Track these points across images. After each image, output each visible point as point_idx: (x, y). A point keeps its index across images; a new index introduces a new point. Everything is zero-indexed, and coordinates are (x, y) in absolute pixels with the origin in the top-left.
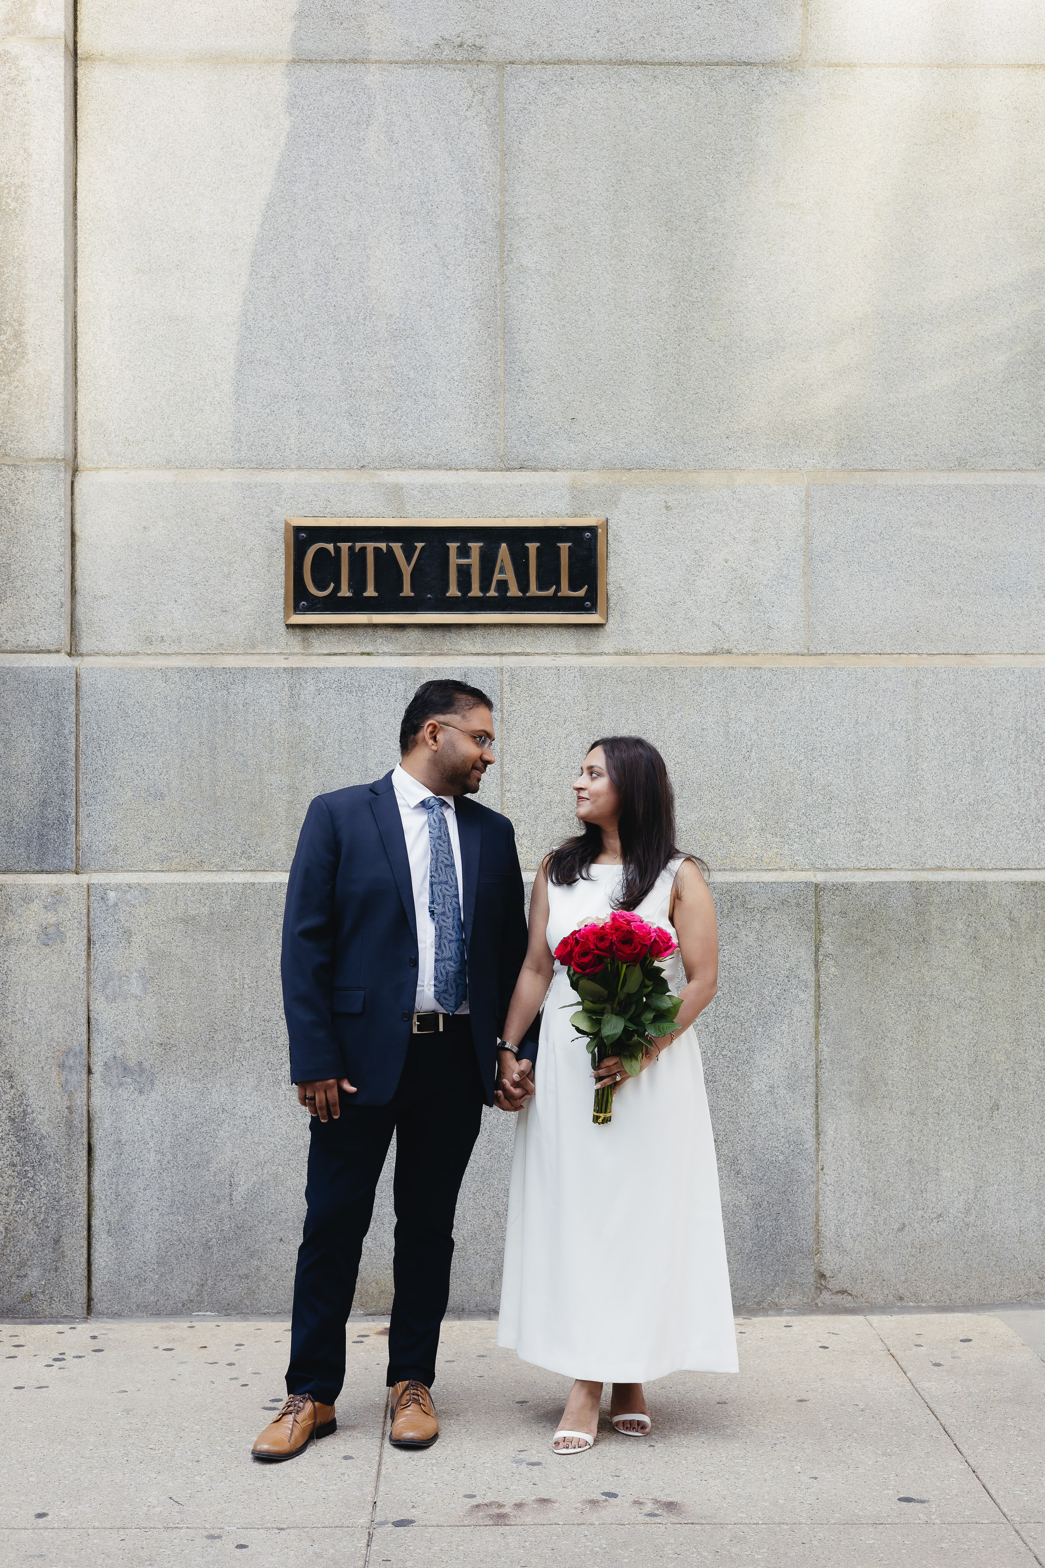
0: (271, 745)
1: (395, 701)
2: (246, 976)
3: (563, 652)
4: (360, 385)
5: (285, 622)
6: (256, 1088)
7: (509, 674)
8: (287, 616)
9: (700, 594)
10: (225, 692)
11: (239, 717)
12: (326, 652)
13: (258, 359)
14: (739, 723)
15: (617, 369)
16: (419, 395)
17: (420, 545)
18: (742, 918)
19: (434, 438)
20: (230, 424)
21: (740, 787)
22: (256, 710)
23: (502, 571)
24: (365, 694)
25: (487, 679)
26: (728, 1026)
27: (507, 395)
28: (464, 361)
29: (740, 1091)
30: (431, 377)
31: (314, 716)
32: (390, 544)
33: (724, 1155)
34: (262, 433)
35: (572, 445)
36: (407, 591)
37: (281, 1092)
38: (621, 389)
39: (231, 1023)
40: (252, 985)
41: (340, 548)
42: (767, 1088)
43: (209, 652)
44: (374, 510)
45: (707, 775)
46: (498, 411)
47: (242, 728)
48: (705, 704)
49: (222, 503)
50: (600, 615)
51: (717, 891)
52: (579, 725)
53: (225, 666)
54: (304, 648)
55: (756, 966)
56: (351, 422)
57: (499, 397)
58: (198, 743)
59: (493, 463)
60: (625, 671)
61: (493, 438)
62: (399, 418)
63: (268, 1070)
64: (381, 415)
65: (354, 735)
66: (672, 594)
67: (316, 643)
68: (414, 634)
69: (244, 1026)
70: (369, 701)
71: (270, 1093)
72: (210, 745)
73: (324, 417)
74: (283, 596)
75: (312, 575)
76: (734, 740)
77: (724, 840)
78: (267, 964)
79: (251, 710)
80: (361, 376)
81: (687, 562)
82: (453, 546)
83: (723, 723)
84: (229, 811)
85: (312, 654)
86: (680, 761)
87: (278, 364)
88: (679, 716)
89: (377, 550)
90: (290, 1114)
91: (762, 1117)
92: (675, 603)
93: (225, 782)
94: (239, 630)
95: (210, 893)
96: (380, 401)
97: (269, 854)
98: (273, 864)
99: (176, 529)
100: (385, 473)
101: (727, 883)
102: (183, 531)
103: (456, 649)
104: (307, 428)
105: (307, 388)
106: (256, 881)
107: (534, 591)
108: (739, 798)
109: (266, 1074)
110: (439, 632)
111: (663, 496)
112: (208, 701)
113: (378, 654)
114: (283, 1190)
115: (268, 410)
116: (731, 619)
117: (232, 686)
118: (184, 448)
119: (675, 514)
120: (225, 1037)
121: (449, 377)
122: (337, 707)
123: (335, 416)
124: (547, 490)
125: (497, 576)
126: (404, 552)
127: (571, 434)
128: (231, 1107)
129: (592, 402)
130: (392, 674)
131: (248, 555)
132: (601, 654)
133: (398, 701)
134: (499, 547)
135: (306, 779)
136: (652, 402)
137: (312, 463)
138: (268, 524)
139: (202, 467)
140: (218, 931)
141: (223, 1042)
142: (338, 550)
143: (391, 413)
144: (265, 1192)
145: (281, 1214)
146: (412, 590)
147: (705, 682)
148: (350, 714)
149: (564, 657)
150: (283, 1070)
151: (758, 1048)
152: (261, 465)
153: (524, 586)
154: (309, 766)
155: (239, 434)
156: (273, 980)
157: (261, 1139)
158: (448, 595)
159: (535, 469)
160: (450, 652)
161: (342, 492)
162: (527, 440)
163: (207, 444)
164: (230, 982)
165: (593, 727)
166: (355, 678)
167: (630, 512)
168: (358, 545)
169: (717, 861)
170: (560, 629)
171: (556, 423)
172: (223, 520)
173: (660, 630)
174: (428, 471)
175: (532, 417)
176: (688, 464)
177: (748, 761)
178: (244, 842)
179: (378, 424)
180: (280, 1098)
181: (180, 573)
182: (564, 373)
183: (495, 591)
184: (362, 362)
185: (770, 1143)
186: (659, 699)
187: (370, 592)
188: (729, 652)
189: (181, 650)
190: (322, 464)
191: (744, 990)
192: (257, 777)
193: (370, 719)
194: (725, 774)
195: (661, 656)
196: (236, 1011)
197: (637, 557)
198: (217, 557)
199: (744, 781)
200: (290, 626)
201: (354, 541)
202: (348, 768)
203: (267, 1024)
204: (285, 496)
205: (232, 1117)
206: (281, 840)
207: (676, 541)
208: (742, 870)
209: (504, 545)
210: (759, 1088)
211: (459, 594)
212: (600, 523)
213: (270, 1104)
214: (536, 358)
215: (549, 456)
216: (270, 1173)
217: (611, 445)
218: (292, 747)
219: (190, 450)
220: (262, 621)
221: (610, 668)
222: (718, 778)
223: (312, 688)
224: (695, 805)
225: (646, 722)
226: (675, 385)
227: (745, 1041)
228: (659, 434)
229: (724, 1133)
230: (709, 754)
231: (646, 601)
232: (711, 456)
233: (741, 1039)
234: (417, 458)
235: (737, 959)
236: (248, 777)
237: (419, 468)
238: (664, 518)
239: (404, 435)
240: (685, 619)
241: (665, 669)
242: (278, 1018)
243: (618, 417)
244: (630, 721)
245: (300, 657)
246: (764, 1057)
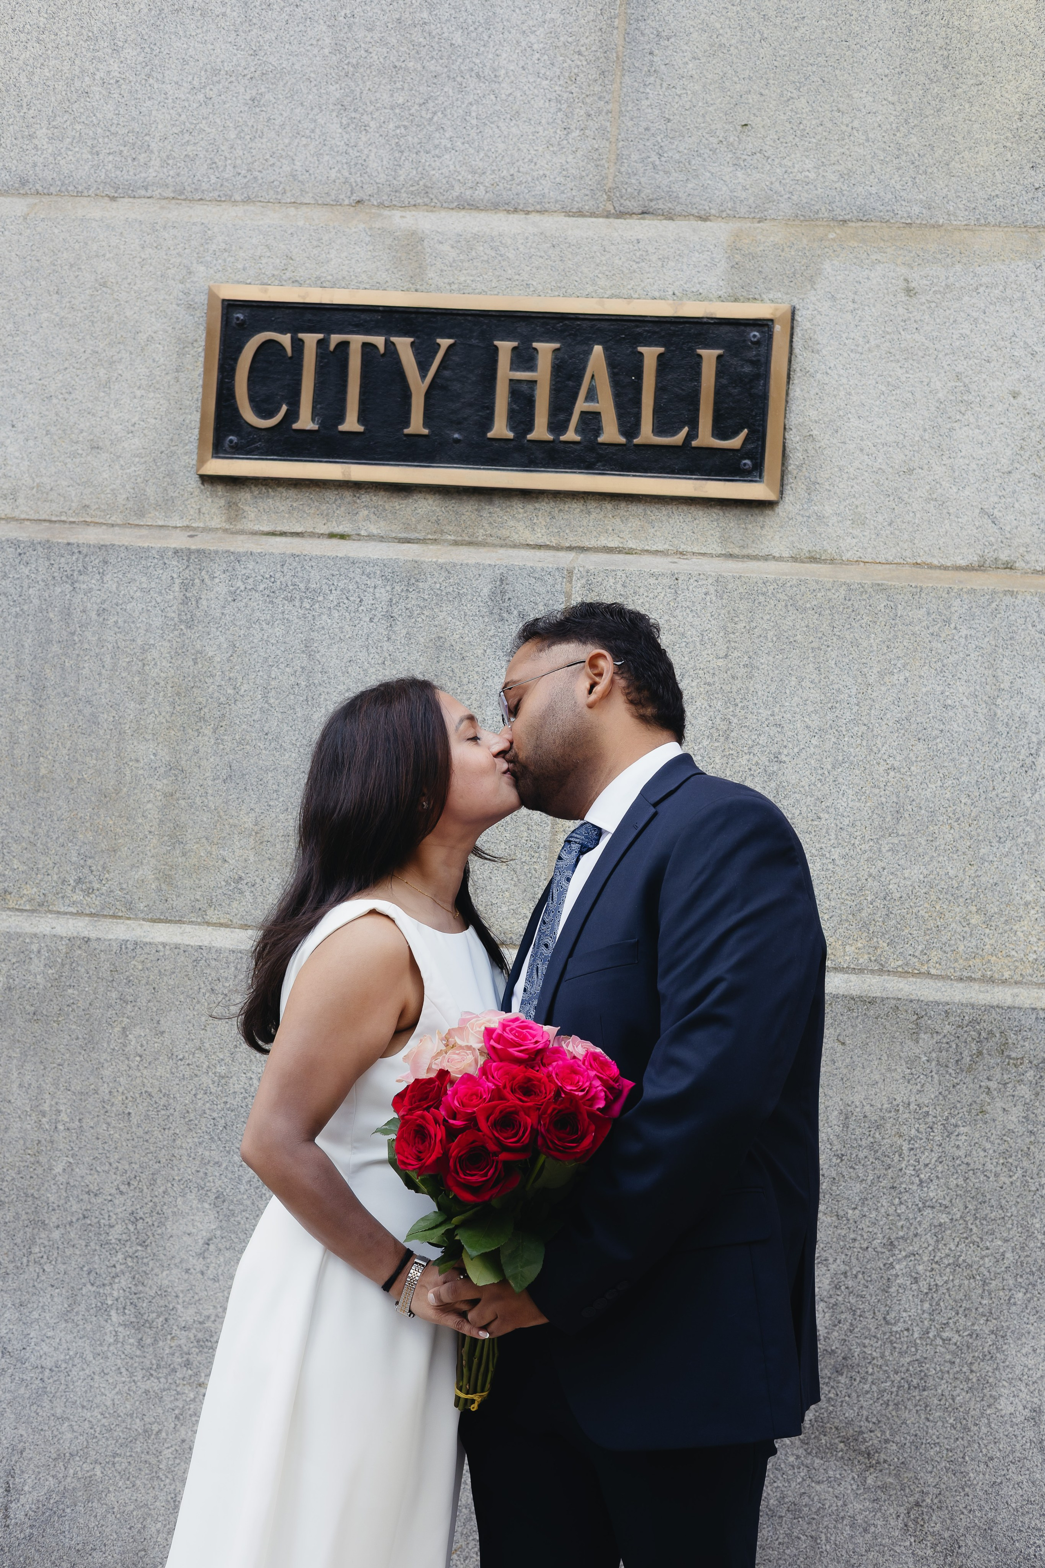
0: (142, 688)
1: (371, 620)
2: (62, 1108)
3: (695, 550)
4: (365, 54)
5: (197, 470)
6: (65, 1316)
7: (583, 581)
8: (201, 461)
9: (960, 454)
10: (68, 587)
11: (88, 634)
12: (266, 529)
13: (190, 5)
14: (1017, 698)
15: (833, 36)
16: (468, 76)
17: (445, 343)
18: (999, 1076)
19: (490, 154)
20: (133, 119)
21: (1010, 823)
22: (121, 623)
23: (591, 395)
24: (317, 606)
25: (543, 590)
26: (957, 1282)
27: (627, 80)
28: (553, 16)
29: (972, 1413)
30: (492, 44)
31: (222, 639)
32: (393, 339)
33: (933, 1534)
34: (187, 137)
35: (739, 174)
36: (417, 425)
37: (109, 1328)
38: (837, 72)
39: (30, 1191)
40: (71, 1125)
41: (301, 341)
42: (1027, 1413)
43: (63, 518)
44: (370, 277)
45: (948, 796)
46: (609, 107)
47: (92, 653)
48: (953, 658)
49: (104, 255)
50: (768, 485)
51: (952, 1019)
52: (709, 684)
53: (72, 541)
54: (229, 520)
55: (1020, 1172)
56: (344, 121)
57: (612, 82)
58: (13, 677)
59: (592, 203)
60: (803, 588)
61: (596, 156)
62: (429, 116)
63: (89, 1286)
64: (397, 111)
65: (292, 678)
66: (907, 452)
67: (251, 512)
68: (426, 505)
69: (52, 1199)
70: (324, 617)
71: (89, 1327)
72: (34, 682)
73: (298, 110)
74: (198, 425)
75: (249, 389)
76: (1004, 730)
77: (973, 921)
78: (102, 1089)
79: (110, 622)
80: (368, 39)
81: (940, 395)
82: (505, 347)
83: (985, 698)
84: (60, 803)
85: (242, 532)
86: (896, 764)
87: (224, 14)
88: (902, 678)
89: (367, 347)
90: (123, 1370)
91: (1013, 1468)
92: (911, 471)
93: (56, 749)
94: (118, 482)
95: (10, 950)
96: (398, 85)
97: (124, 886)
98: (130, 906)
99: (23, 298)
100: (397, 214)
101: (973, 1006)
102: (34, 303)
103: (499, 533)
104: (266, 129)
105: (271, 59)
106: (93, 935)
107: (647, 434)
108: (1008, 844)
109: (84, 1291)
110: (472, 502)
111: (903, 270)
112: (36, 602)
113: (359, 537)
114: (100, 1511)
115: (201, 97)
116: (1017, 505)
117: (81, 578)
118: (51, 159)
119: (922, 304)
120: (17, 1217)
121: (523, 44)
122: (265, 626)
123: (316, 110)
124: (686, 252)
125: (581, 405)
126: (416, 355)
127: (739, 152)
128: (19, 1346)
129: (782, 95)
130: (368, 570)
131: (143, 350)
132: (766, 558)
133: (376, 620)
134: (589, 352)
135: (201, 754)
136: (895, 99)
137: (271, 192)
138: (181, 295)
139: (80, 194)
140: (19, 1021)
141: (12, 1225)
142: (298, 345)
143: (416, 107)
144: (68, 1510)
145: (94, 1554)
146: (425, 425)
147: (955, 617)
148: (287, 640)
149: (695, 559)
150: (116, 1286)
151: (1013, 1332)
152: (182, 193)
153: (630, 426)
154: (208, 731)
155: (147, 138)
156: (109, 1120)
157: (68, 1411)
158: (490, 435)
159: (670, 216)
160: (489, 540)
161: (315, 243)
162: (657, 163)
163: (91, 153)
164: (34, 1117)
165: (735, 689)
166: (300, 574)
167: (838, 296)
168: (335, 339)
169: (956, 961)
170: (693, 508)
171: (712, 133)
172: (104, 285)
173: (880, 518)
174: (475, 214)
175: (669, 120)
176: (955, 215)
177: (1030, 772)
178: (82, 862)
179: (391, 126)
180: (107, 1338)
181: (24, 377)
182: (733, 41)
183: (577, 431)
184: (370, 14)
185: (1027, 1520)
186: (865, 644)
187: (351, 423)
188: (1009, 566)
189: (16, 513)
190: (289, 194)
191: (993, 1216)
192: (113, 745)
193: (323, 651)
194: (983, 796)
195: (879, 567)
196: (40, 1171)
197: (844, 381)
198: (89, 351)
199: (1020, 810)
200: (208, 480)
201: (329, 331)
202: (276, 739)
203: (93, 1200)
204: (214, 247)
205: (19, 1365)
206: (148, 863)
207: (921, 354)
208: (1004, 982)
209: (598, 349)
210: (1011, 1409)
211: (511, 435)
212: (778, 314)
213: (87, 1347)
214: (684, 12)
215: (696, 192)
216: (80, 1475)
217: (812, 175)
218: (178, 694)
219: (62, 162)
220: (159, 468)
221: (775, 581)
222: (969, 802)
223: (222, 589)
224: (920, 850)
225: (836, 686)
226: (940, 68)
227: (988, 1316)
228: (904, 157)
229: (936, 1491)
230: (955, 755)
231: (856, 464)
232: (999, 202)
233: (981, 1310)
234: (457, 188)
235: (982, 1154)
236: (99, 744)
237: (461, 207)
238: (901, 310)
239: (436, 147)
240: (928, 501)
241: (880, 588)
242: (113, 1191)
243: (829, 125)
244: (806, 683)
245: (220, 534)
246: (1024, 1351)
